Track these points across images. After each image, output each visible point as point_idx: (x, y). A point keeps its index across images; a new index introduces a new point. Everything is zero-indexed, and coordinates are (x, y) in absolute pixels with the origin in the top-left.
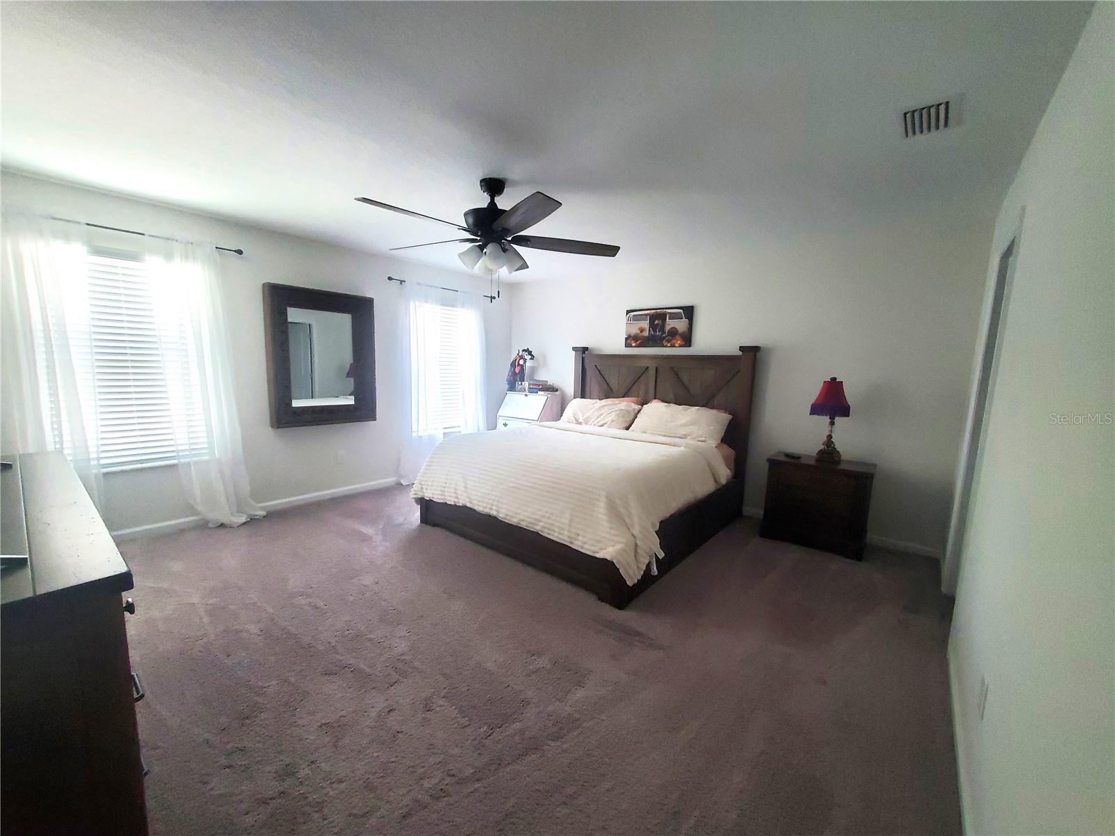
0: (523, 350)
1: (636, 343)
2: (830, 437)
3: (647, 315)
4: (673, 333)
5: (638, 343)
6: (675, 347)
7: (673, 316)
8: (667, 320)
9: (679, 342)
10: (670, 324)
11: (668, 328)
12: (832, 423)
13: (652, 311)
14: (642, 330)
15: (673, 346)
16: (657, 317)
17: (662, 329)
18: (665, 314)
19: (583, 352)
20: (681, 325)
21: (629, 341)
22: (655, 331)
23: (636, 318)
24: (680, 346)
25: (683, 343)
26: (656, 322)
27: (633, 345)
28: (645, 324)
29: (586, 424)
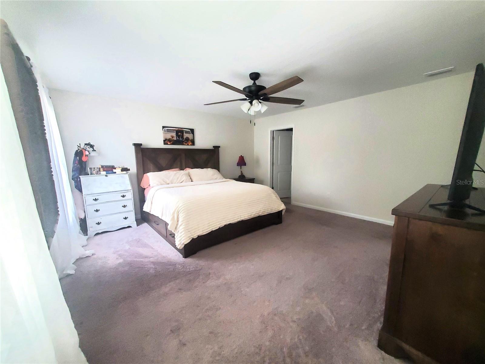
0: (86, 144)
1: (170, 143)
2: (241, 172)
3: (175, 130)
4: (187, 139)
5: (171, 143)
6: (189, 145)
7: (187, 132)
8: (184, 134)
9: (190, 143)
10: (186, 135)
11: (185, 137)
12: (241, 168)
13: (177, 129)
14: (173, 137)
15: (188, 145)
16: (180, 132)
17: (182, 137)
18: (183, 131)
19: (138, 146)
20: (190, 136)
21: (166, 142)
22: (179, 138)
23: (168, 131)
24: (191, 145)
25: (192, 144)
26: (179, 134)
27: (169, 143)
28: (174, 134)
29: (172, 183)
